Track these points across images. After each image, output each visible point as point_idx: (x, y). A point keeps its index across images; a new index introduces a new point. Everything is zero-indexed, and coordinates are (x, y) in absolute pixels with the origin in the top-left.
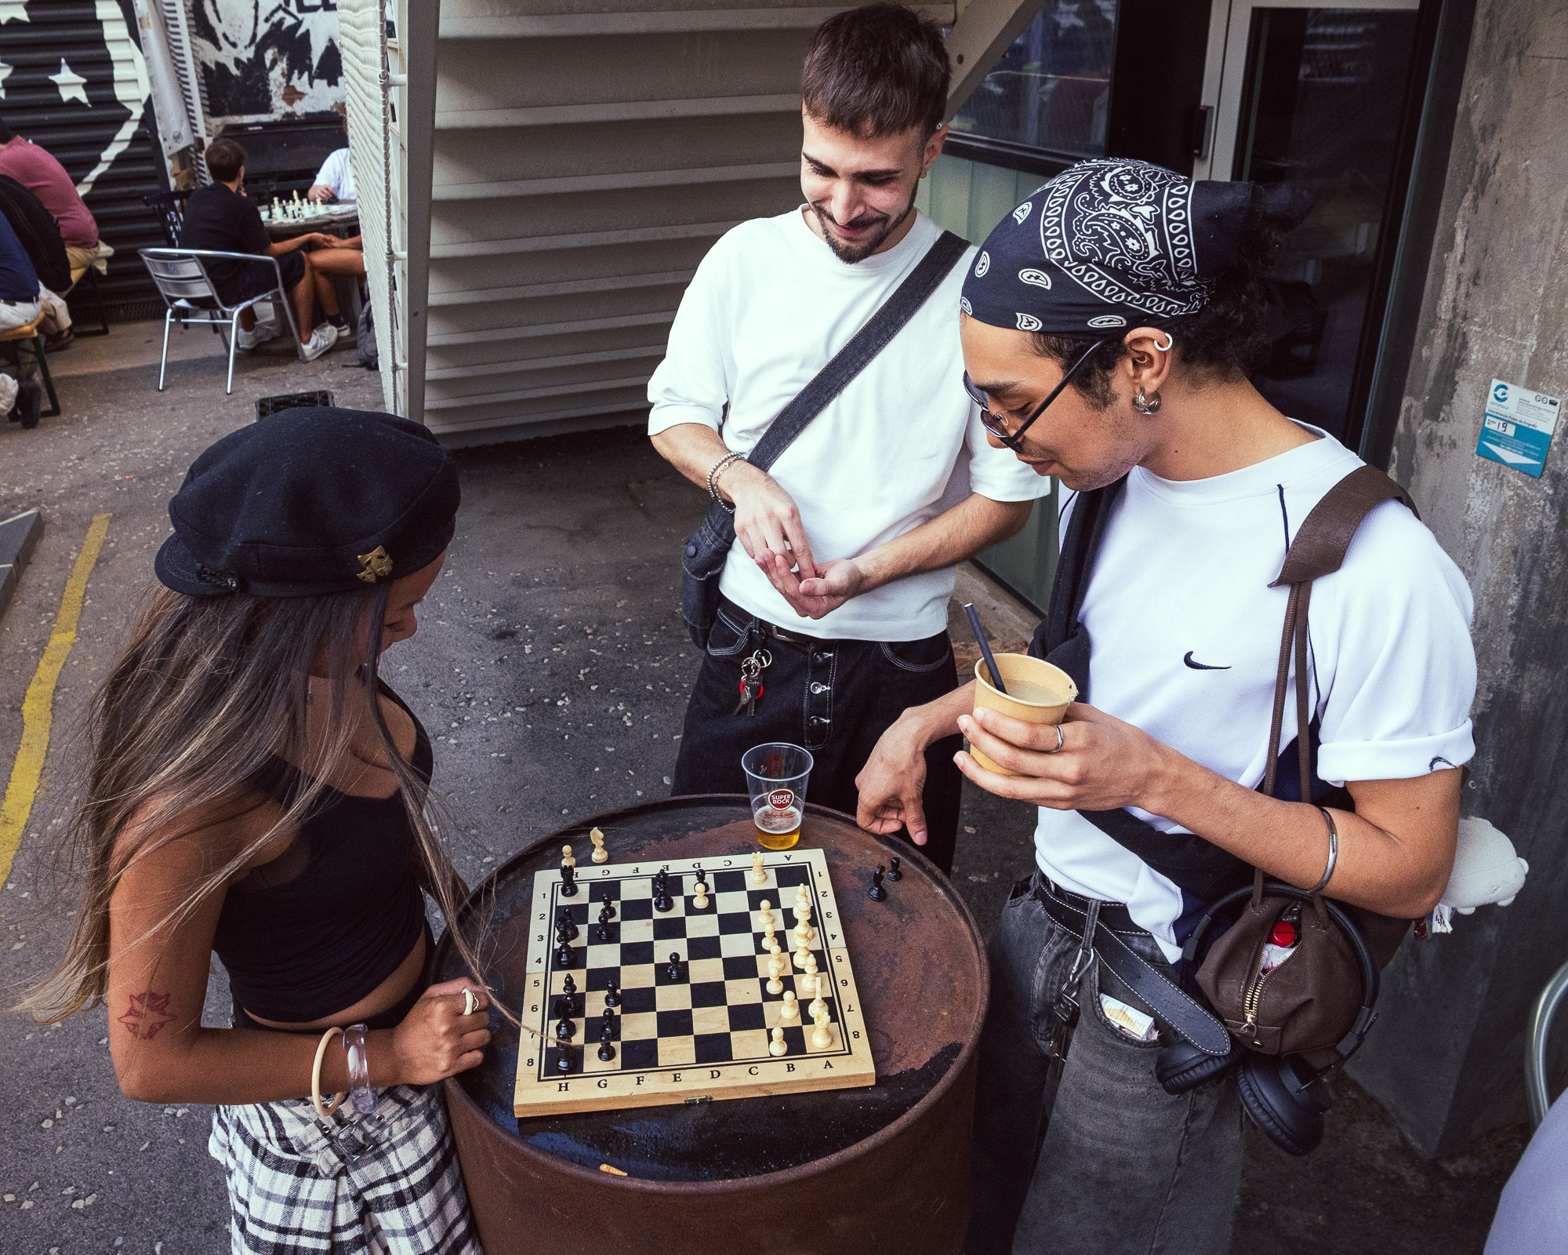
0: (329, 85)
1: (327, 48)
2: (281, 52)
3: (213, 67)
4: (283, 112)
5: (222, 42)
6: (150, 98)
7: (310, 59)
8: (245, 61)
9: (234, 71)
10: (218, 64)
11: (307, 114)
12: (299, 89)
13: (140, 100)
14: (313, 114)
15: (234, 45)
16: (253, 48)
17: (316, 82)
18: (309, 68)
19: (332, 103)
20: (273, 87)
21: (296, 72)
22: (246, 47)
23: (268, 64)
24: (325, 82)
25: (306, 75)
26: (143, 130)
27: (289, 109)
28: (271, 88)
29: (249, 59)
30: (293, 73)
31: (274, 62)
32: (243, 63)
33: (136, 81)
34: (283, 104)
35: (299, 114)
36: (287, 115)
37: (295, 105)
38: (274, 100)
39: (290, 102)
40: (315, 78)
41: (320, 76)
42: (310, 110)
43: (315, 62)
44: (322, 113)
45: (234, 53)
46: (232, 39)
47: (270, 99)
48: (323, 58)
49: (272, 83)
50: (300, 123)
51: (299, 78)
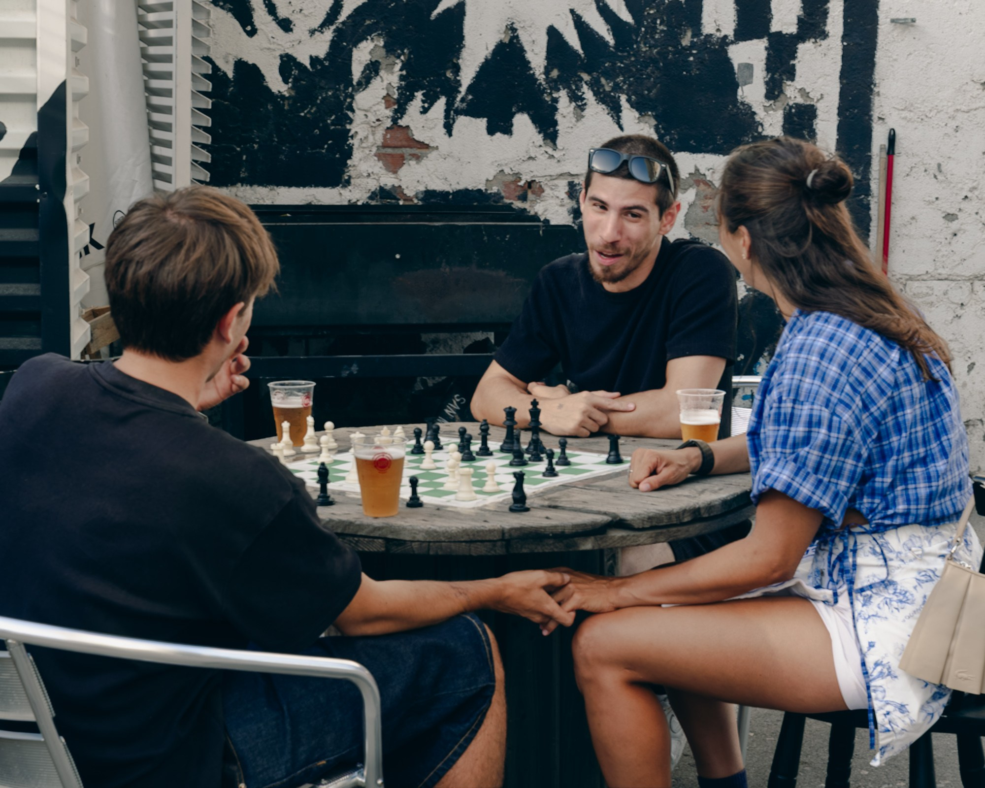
0: (491, 131)
1: (500, 48)
2: (390, 49)
3: (229, 71)
4: (373, 185)
5: (260, 16)
6: (58, 100)
7: (457, 69)
8: (307, 63)
9: (276, 84)
10: (241, 65)
11: (429, 194)
12: (418, 136)
13: (33, 98)
14: (444, 195)
15: (286, 25)
16: (328, 34)
17: (462, 122)
18: (451, 90)
19: (491, 173)
20: (359, 127)
21: (419, 95)
22: (312, 32)
23: (357, 71)
24: (482, 123)
25: (441, 103)
26: (26, 180)
27: (388, 180)
28: (353, 128)
29: (314, 60)
30: (411, 98)
31: (373, 69)
32: (300, 66)
33: (31, 43)
34: (377, 167)
35: (410, 193)
36: (383, 193)
37: (404, 171)
38: (357, 154)
39: (394, 163)
40: (459, 112)
41: (472, 111)
42: (438, 185)
43: (467, 76)
44: (464, 194)
45: (285, 43)
46: (282, 13)
47: (349, 154)
48: (486, 70)
49: (358, 117)
50: (411, 211)
51: (425, 111)
